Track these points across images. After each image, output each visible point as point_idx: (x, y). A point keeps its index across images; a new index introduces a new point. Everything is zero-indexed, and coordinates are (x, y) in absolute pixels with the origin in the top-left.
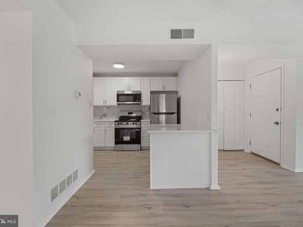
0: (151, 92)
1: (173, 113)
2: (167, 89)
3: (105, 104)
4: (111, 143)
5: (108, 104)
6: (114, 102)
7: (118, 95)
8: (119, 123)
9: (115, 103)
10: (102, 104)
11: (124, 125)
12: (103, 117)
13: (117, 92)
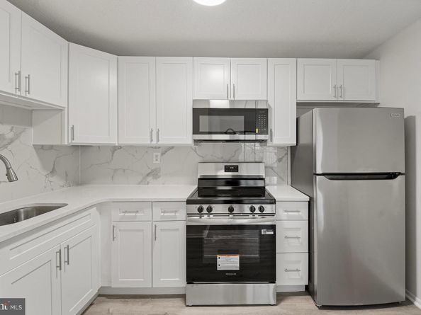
0: (298, 104)
1: (392, 176)
2: (349, 97)
3: (154, 142)
4: (173, 274)
5: (165, 140)
6: (185, 136)
7: (197, 113)
8: (200, 210)
9: (187, 137)
10: (144, 140)
11: (219, 215)
12: (150, 179)
13: (194, 101)
